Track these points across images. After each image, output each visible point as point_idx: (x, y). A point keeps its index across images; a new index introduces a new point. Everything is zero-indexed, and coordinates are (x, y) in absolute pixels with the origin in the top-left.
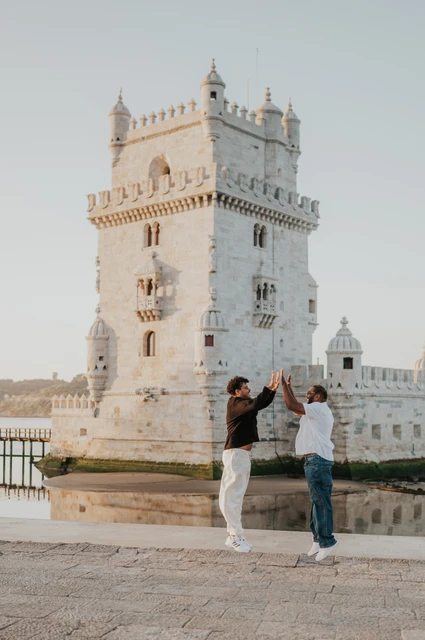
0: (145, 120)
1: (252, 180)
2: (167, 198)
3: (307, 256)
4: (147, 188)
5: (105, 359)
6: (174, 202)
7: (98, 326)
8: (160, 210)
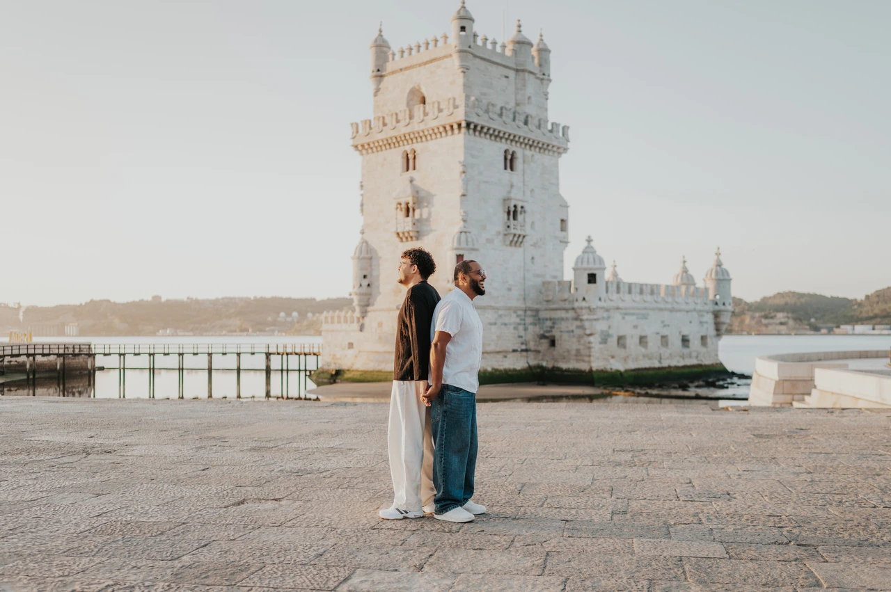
0: (403, 52)
1: (502, 108)
2: (422, 127)
3: (557, 178)
4: (403, 116)
5: (368, 277)
6: (428, 131)
7: (362, 246)
8: (416, 138)
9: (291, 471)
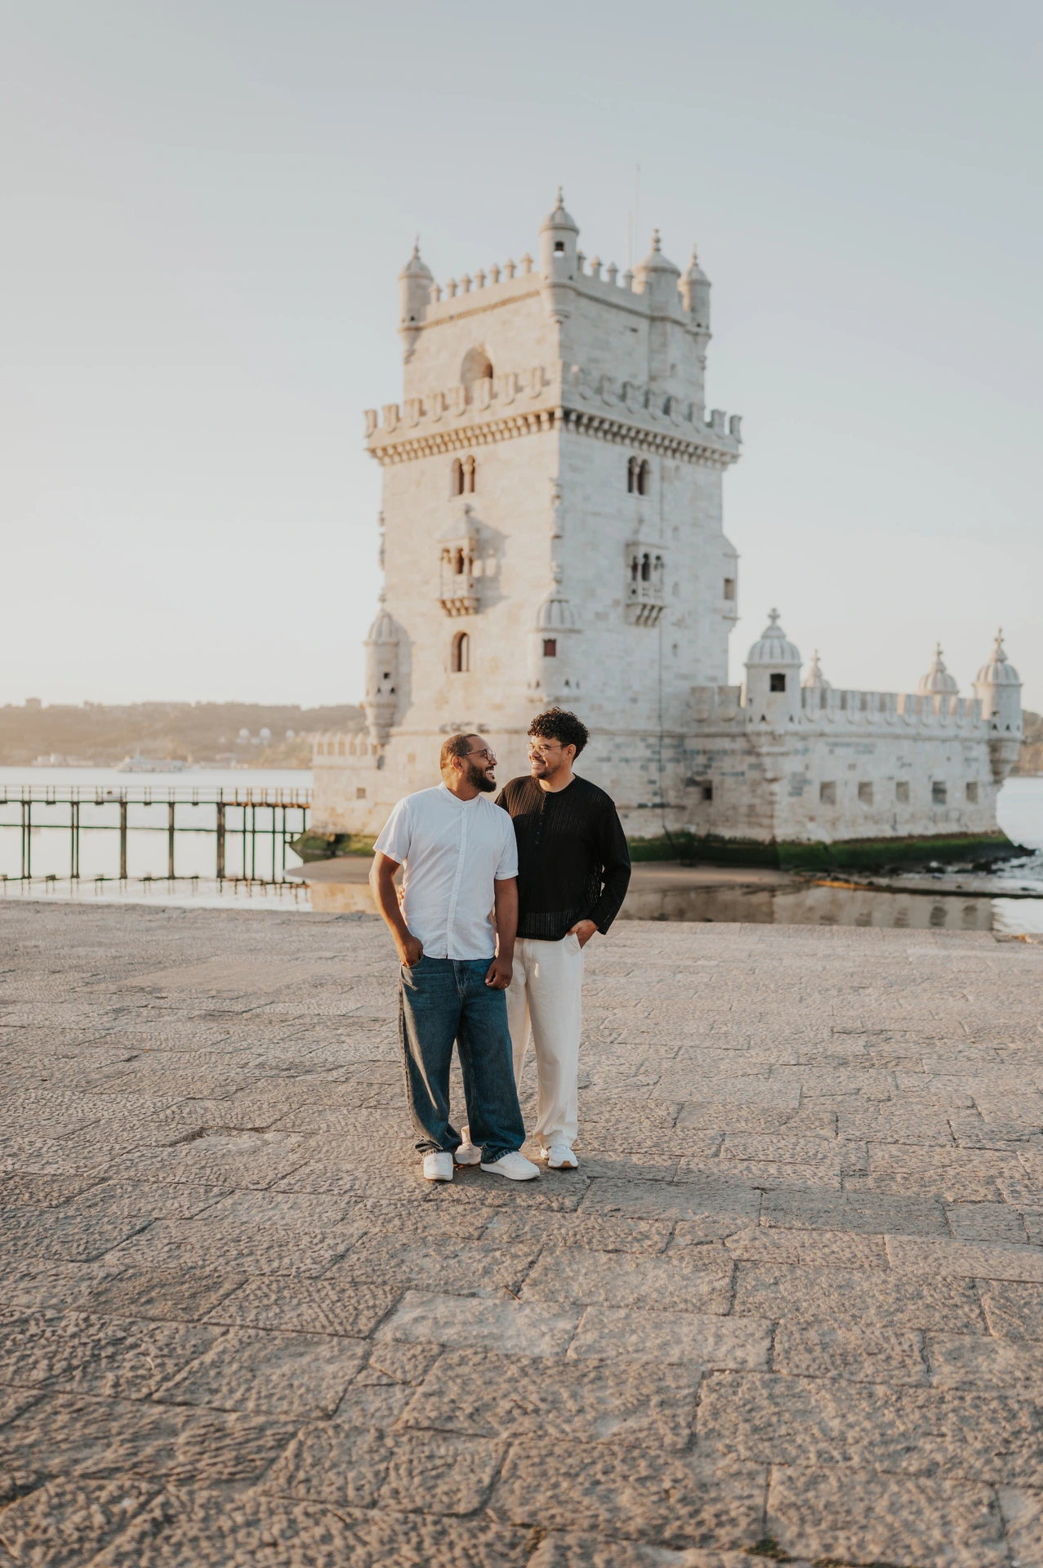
0: (455, 286)
1: (625, 386)
2: (487, 417)
3: (720, 507)
4: (456, 399)
5: (392, 676)
6: (497, 424)
7: (381, 623)
8: (477, 437)
9: (277, 1067)
